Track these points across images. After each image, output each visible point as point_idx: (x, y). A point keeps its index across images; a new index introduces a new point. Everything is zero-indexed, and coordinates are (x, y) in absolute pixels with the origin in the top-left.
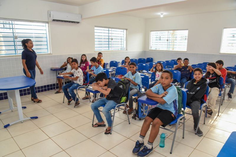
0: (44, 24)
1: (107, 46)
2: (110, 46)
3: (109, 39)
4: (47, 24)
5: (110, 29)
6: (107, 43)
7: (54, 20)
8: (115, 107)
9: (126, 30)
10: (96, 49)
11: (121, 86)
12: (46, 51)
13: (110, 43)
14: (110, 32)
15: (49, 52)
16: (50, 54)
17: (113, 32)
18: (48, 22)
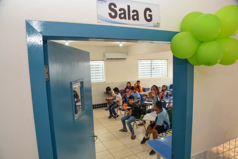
0: (101, 62)
1: (150, 74)
2: (152, 74)
3: (151, 68)
4: (103, 61)
5: (152, 61)
6: (150, 71)
7: (107, 59)
8: (134, 120)
9: (167, 60)
10: (139, 77)
11: (141, 108)
12: (102, 79)
13: (152, 71)
14: (152, 63)
15: (104, 81)
16: (105, 82)
17: (154, 62)
18: (104, 60)
